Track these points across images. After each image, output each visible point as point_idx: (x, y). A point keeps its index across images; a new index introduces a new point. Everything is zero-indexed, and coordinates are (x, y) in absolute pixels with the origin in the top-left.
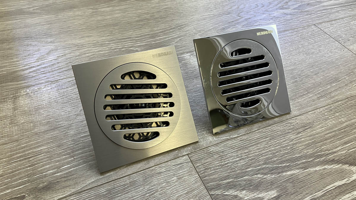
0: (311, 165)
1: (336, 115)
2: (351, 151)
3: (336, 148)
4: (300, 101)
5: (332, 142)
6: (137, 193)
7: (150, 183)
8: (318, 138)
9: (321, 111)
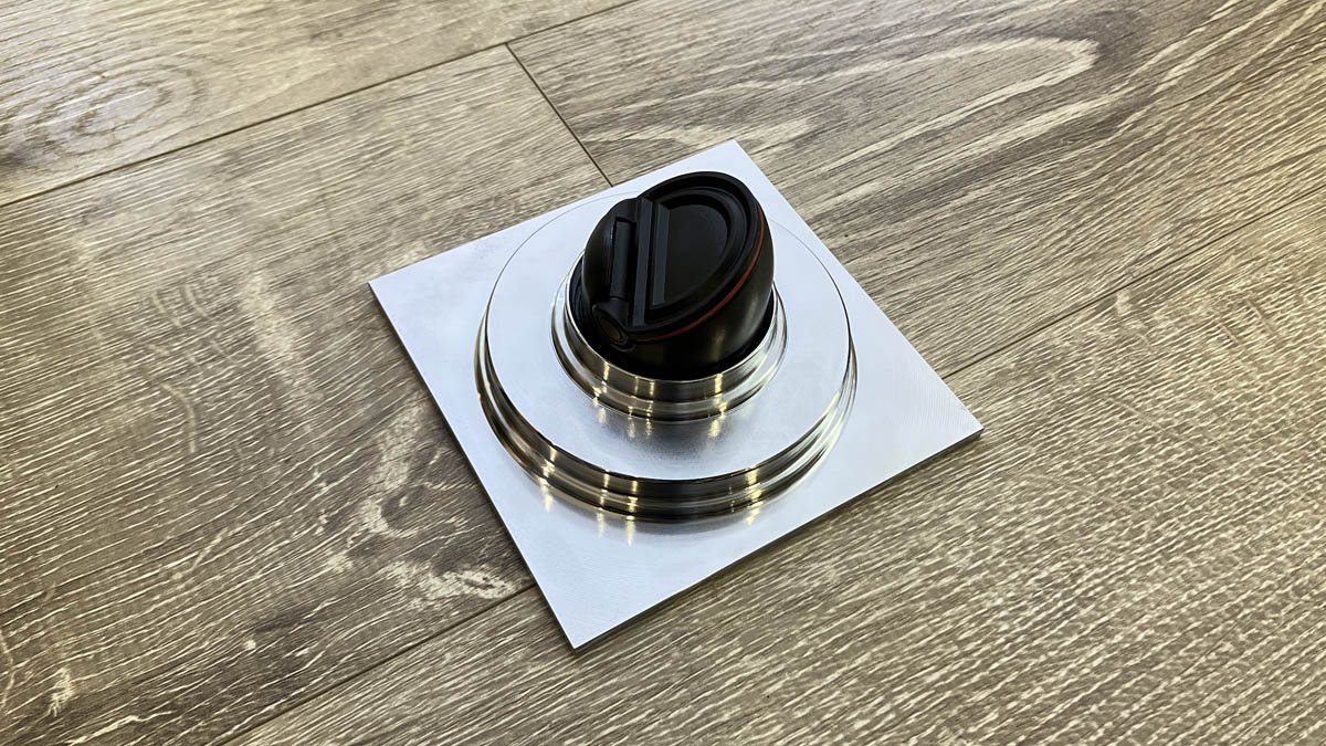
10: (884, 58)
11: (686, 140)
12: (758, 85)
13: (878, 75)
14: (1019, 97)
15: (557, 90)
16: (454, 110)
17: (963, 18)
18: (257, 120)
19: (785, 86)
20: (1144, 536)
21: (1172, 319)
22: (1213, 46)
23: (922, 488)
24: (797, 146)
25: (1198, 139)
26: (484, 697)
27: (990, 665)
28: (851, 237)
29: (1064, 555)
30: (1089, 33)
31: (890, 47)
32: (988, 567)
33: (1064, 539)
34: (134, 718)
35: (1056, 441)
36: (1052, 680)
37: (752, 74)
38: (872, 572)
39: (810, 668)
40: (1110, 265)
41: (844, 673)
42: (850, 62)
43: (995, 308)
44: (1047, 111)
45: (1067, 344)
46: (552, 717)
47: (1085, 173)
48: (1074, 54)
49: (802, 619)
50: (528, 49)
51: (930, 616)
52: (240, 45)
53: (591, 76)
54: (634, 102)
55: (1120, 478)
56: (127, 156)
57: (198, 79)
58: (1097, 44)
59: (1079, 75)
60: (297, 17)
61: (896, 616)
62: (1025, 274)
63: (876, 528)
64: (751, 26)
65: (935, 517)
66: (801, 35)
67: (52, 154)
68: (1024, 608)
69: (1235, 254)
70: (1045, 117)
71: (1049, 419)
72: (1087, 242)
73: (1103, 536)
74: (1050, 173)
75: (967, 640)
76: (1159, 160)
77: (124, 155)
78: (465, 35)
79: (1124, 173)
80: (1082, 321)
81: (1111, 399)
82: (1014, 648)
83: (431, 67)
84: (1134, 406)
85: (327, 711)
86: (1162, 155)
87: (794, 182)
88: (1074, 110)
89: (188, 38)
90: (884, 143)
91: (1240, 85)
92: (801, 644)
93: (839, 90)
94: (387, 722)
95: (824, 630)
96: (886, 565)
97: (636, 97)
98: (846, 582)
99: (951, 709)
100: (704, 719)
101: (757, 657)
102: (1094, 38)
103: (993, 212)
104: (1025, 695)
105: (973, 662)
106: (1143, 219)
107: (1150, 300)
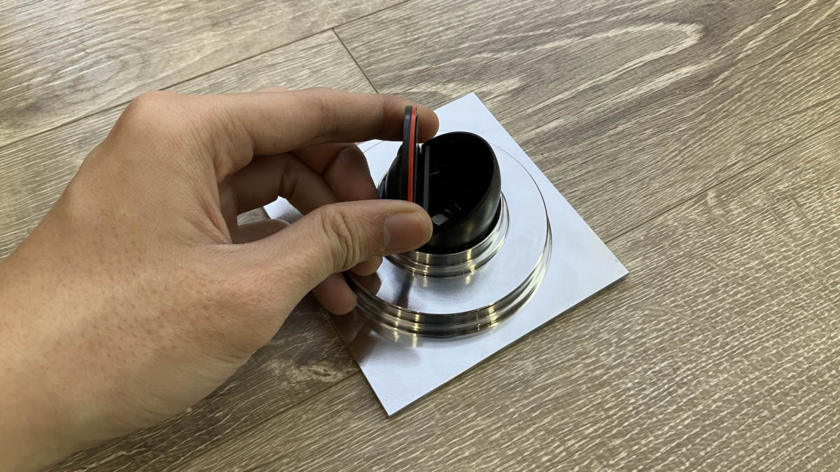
10: (568, 37)
11: (444, 92)
12: (489, 55)
13: (563, 48)
14: (652, 62)
15: (364, 59)
16: (302, 73)
17: (618, 9)
18: (181, 80)
19: (505, 56)
20: (718, 345)
21: (741, 208)
22: (775, 27)
23: (585, 315)
24: (513, 96)
25: (763, 90)
26: (326, 441)
27: (623, 424)
28: (545, 155)
29: (670, 356)
30: (697, 19)
31: (572, 29)
32: (624, 364)
33: (670, 347)
34: (124, 453)
35: (667, 286)
36: (660, 432)
37: (485, 48)
38: (554, 366)
39: (517, 425)
40: (704, 173)
41: (537, 428)
42: (547, 39)
43: (633, 201)
44: (669, 72)
45: (676, 224)
46: (365, 453)
47: (691, 113)
48: (687, 33)
49: (512, 395)
50: (347, 32)
51: (589, 394)
52: (169, 30)
53: (385, 50)
54: (412, 68)
55: (705, 309)
56: (104, 104)
57: (144, 53)
58: (702, 26)
59: (690, 47)
60: (204, 11)
61: (568, 394)
62: (651, 179)
63: (558, 340)
64: (485, 15)
65: (593, 333)
66: (516, 22)
67: (58, 103)
68: (644, 389)
69: (782, 165)
70: (667, 76)
71: (664, 272)
72: (691, 158)
73: (694, 345)
74: (670, 113)
75: (610, 408)
76: (738, 104)
77: (101, 103)
78: (307, 23)
79: (716, 113)
80: (686, 209)
81: (702, 259)
82: (637, 413)
83: (286, 45)
84: (716, 264)
85: (234, 449)
86: (740, 100)
87: (510, 120)
88: (686, 71)
89: (137, 26)
90: (567, 93)
91: (791, 53)
92: (511, 410)
93: (540, 58)
94: (269, 456)
95: (525, 402)
96: (563, 363)
97: (414, 64)
98: (538, 373)
99: (600, 449)
100: (454, 455)
101: (485, 418)
102: (701, 22)
103: (633, 138)
104: (643, 442)
105: (613, 422)
106: (726, 143)
107: (729, 195)
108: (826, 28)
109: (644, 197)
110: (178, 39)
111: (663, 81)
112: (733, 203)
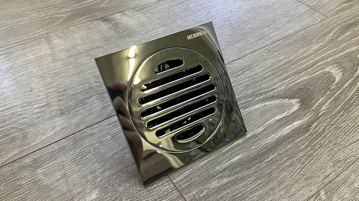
0: (251, 104)
1: (275, 54)
2: (290, 85)
3: (276, 85)
4: (238, 46)
5: (271, 80)
6: (67, 157)
7: (81, 145)
8: (257, 78)
9: (260, 53)
108: (356, 97)
109: (289, 197)
110: (43, 123)
111: (286, 130)
112: (334, 197)
